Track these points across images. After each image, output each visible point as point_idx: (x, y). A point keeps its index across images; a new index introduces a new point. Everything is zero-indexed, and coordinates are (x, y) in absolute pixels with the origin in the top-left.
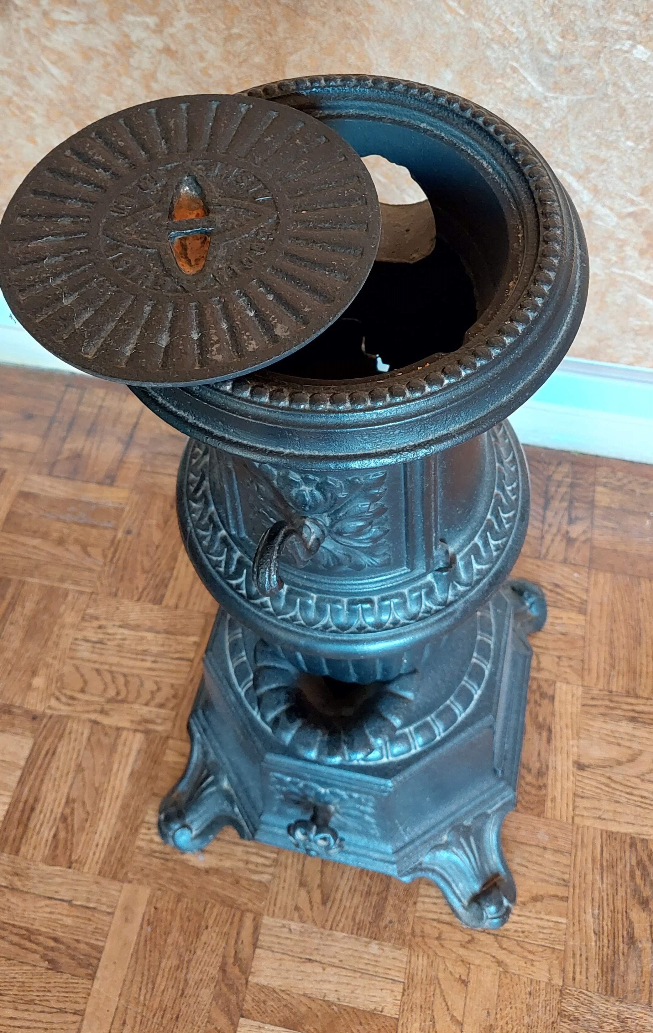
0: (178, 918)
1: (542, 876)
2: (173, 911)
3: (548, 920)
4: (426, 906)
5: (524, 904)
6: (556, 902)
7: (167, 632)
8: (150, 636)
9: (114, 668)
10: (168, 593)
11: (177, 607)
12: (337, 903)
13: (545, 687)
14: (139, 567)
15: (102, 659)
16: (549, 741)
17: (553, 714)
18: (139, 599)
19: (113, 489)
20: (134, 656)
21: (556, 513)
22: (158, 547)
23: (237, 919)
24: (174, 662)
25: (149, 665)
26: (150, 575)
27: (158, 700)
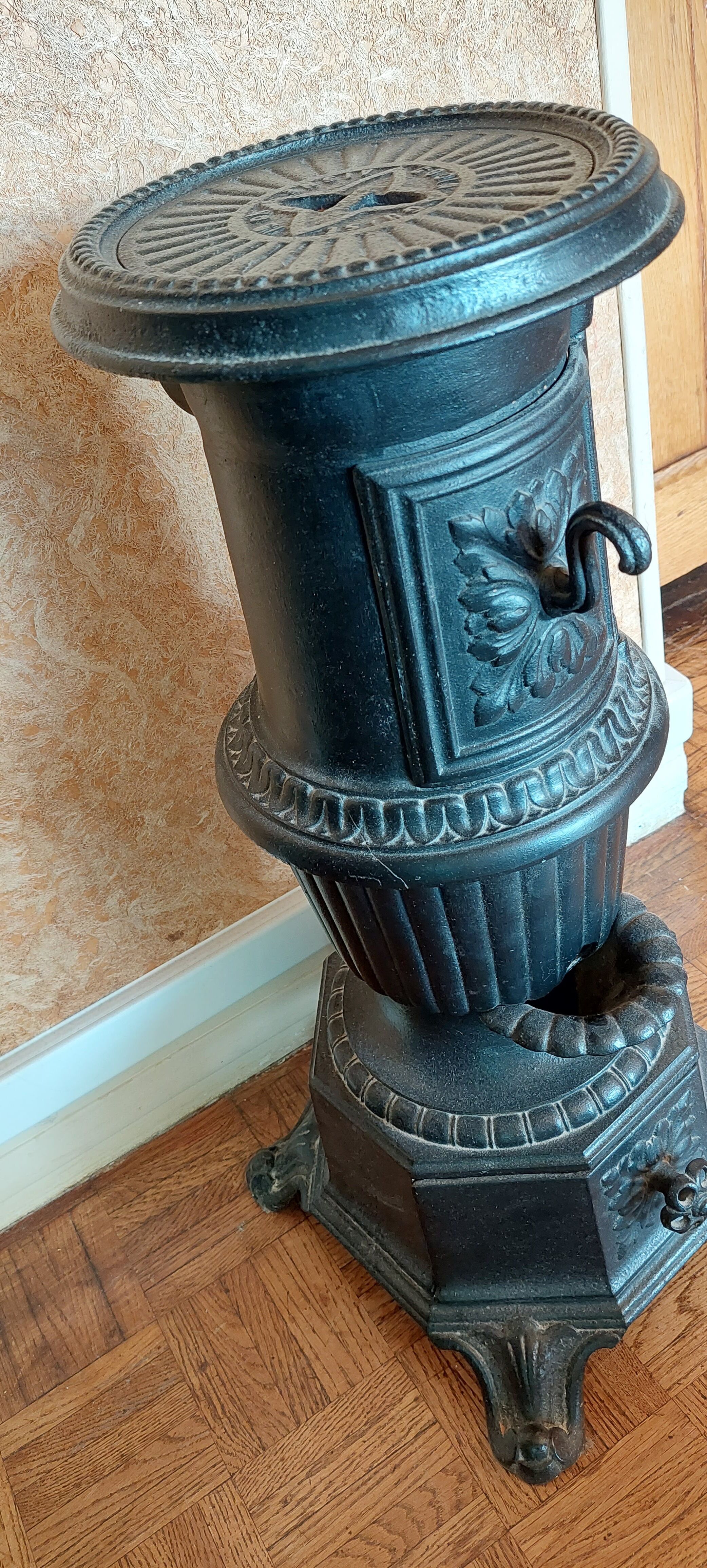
7: (369, 1424)
8: (357, 1447)
9: (354, 1529)
10: (325, 1380)
14: (258, 1389)
15: (329, 1534)
18: (298, 1423)
19: (131, 1342)
20: (364, 1489)
22: (257, 1347)
24: (416, 1445)
25: (392, 1479)
26: (281, 1384)
27: (447, 1506)
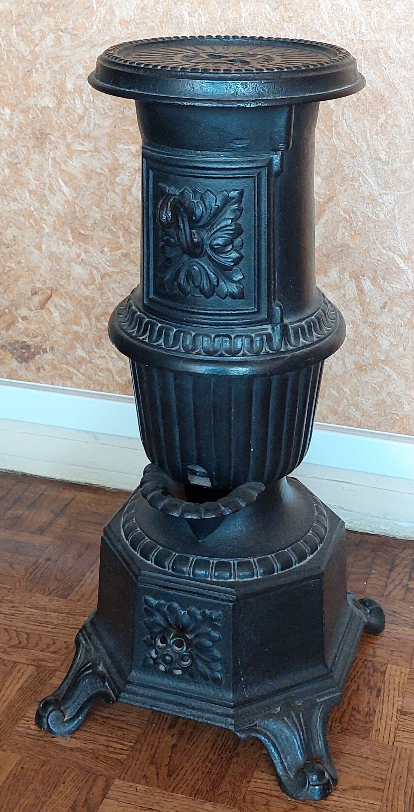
0: (40, 776)
1: (361, 774)
2: (37, 772)
3: (364, 802)
4: (258, 784)
5: (344, 790)
6: (373, 792)
7: (67, 613)
8: (53, 614)
9: (20, 629)
10: (74, 593)
11: (79, 601)
12: (180, 777)
13: (378, 666)
14: (53, 578)
15: (11, 624)
16: (378, 697)
17: (384, 682)
18: (49, 595)
19: (41, 536)
20: (39, 624)
21: (399, 574)
22: (70, 568)
23: (91, 779)
24: (70, 629)
25: (49, 630)
26: (61, 582)
27: (52, 649)
